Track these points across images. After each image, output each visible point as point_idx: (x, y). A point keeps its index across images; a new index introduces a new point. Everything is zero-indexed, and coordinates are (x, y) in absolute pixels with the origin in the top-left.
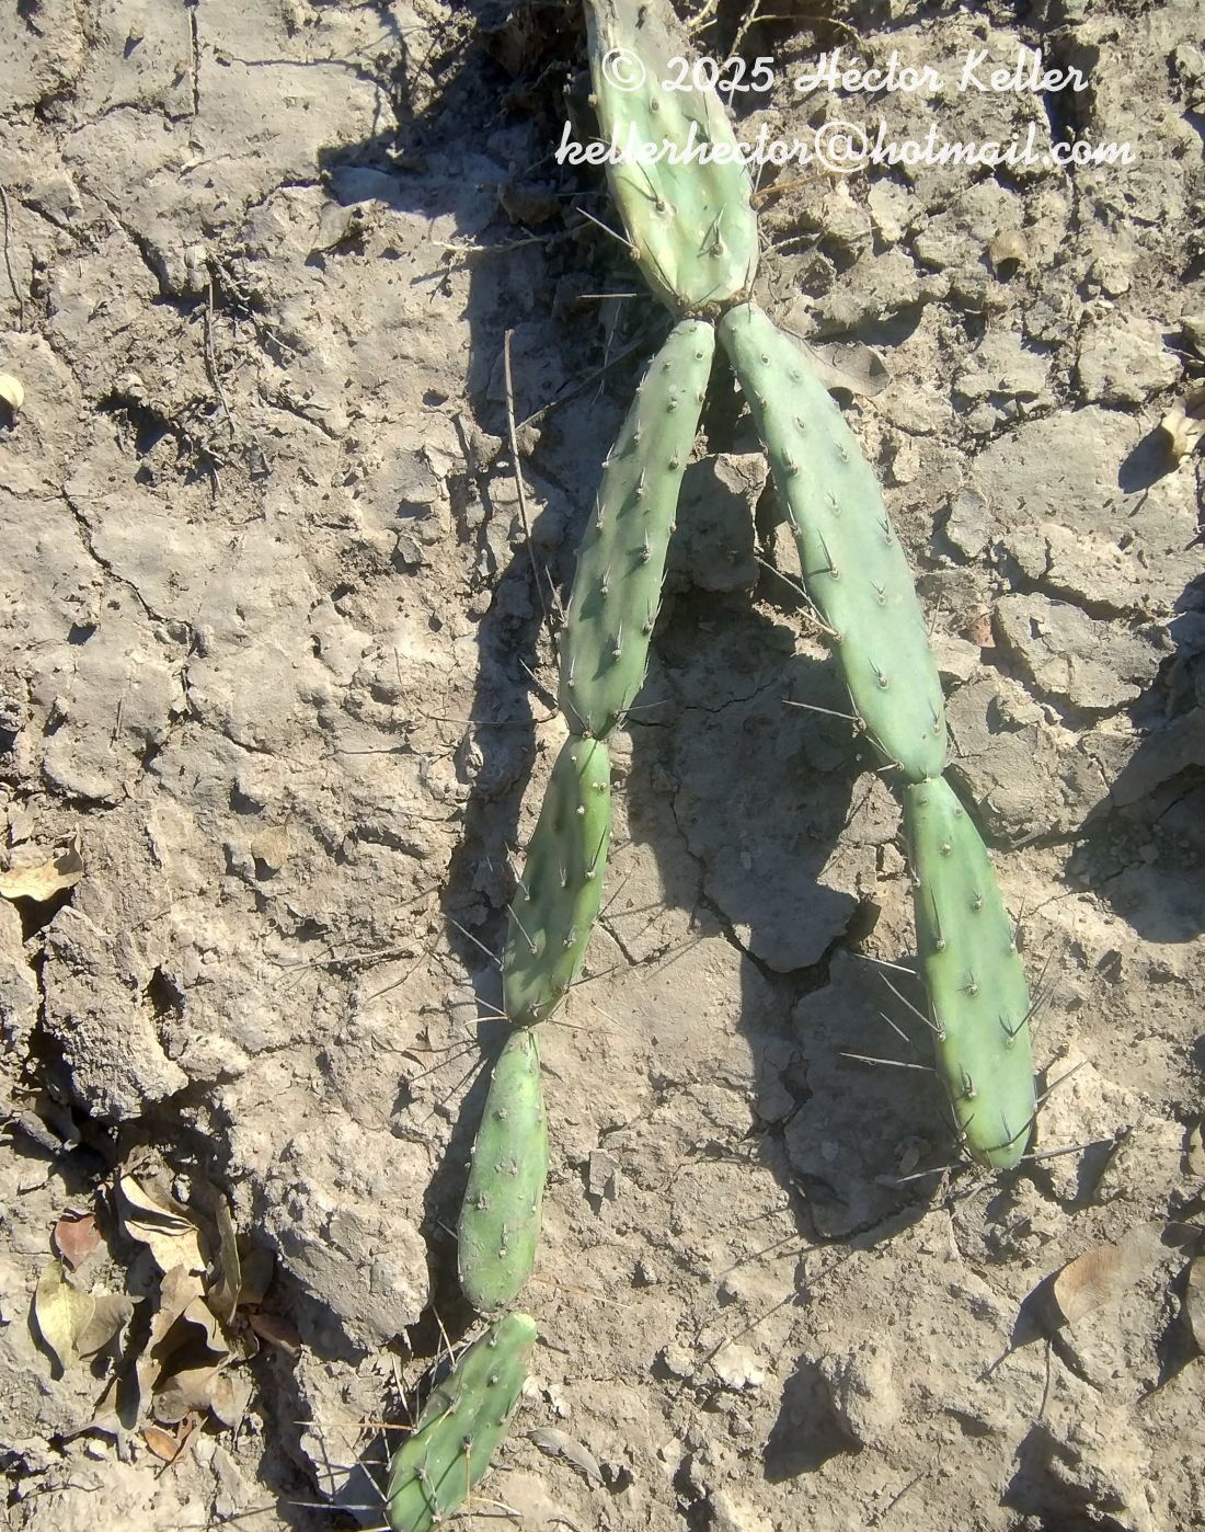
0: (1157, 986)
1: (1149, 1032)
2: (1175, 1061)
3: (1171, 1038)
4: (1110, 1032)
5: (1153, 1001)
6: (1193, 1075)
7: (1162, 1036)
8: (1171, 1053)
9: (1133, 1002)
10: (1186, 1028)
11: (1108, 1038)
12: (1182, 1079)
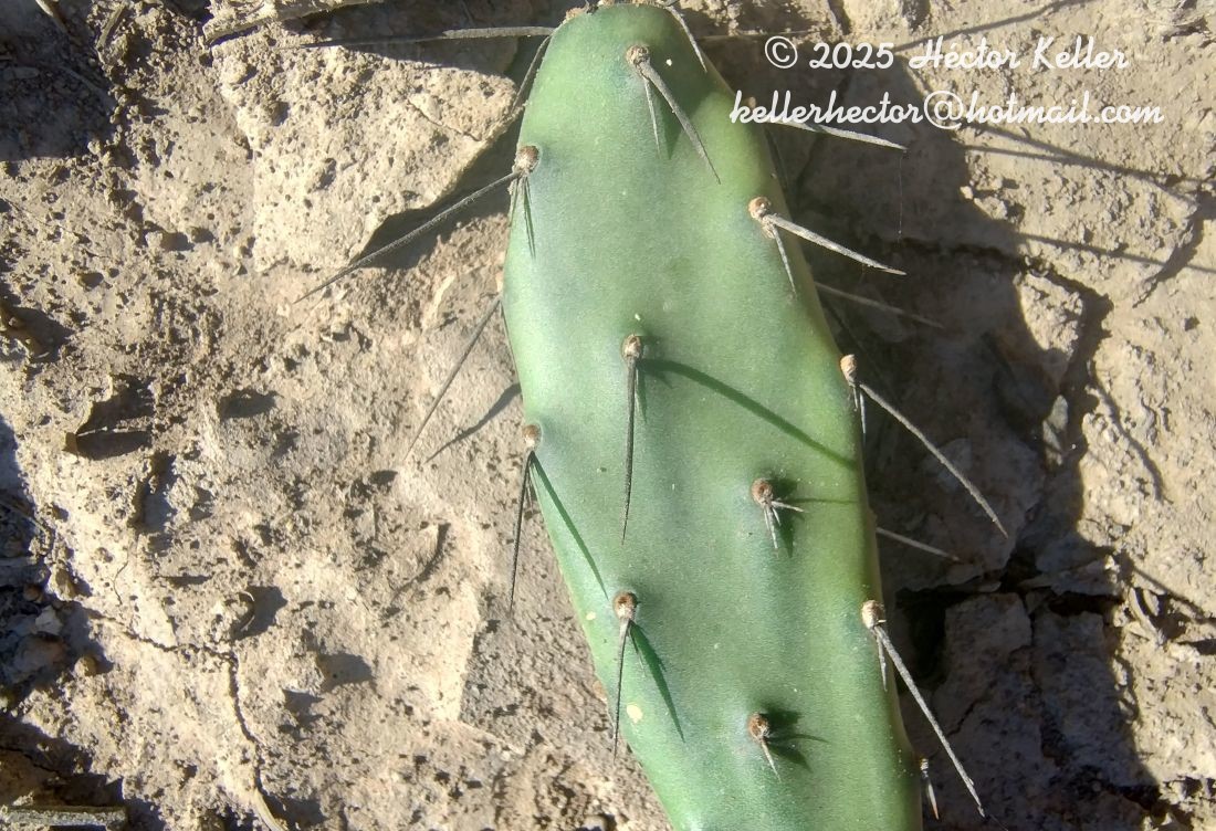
0: (63, 318)
1: (153, 240)
2: (149, 145)
3: (121, 196)
4: (232, 295)
5: (96, 295)
6: (134, 97)
7: (135, 213)
8: (143, 168)
9: (134, 322)
10: (75, 195)
11: (243, 285)
12: (164, 102)
